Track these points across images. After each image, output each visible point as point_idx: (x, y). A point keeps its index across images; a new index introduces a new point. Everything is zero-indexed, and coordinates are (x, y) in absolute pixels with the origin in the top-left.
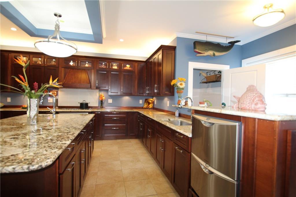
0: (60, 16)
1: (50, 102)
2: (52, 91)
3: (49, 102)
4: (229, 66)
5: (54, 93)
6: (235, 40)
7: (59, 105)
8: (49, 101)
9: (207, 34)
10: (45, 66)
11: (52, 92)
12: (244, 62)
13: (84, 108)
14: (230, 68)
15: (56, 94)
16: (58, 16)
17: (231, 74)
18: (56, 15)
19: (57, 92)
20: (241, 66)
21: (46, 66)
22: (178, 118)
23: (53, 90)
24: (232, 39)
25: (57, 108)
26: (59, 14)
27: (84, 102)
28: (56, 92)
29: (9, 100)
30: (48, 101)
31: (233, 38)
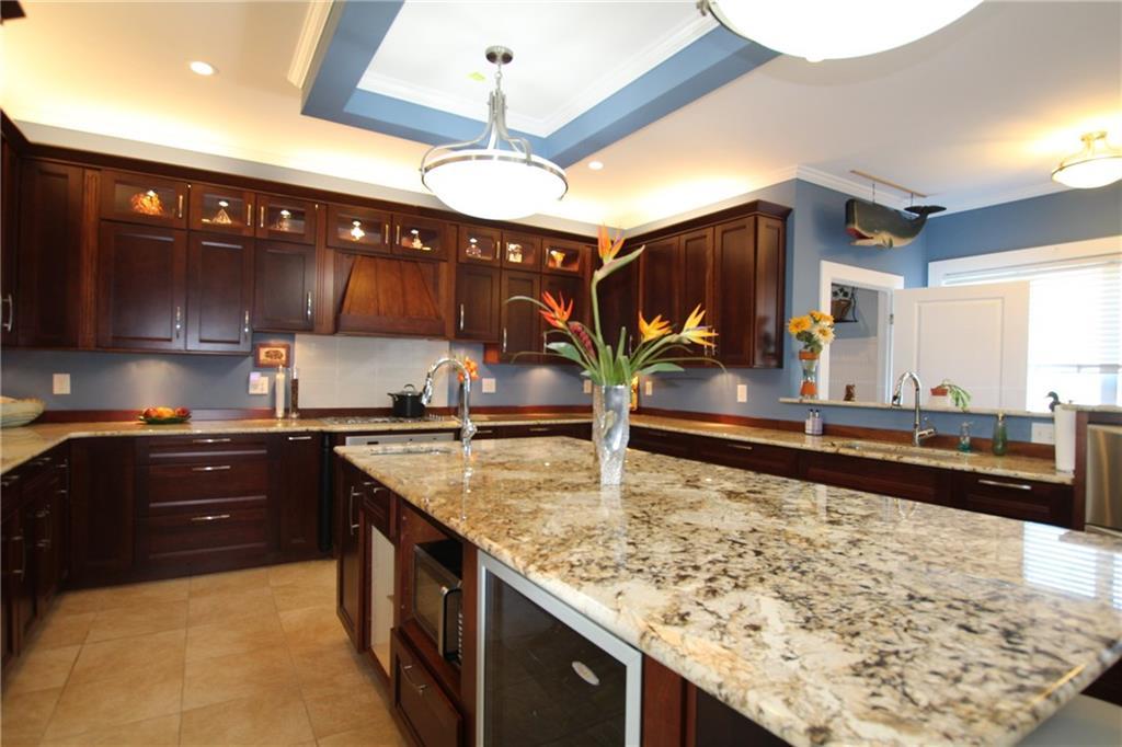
0: (507, 58)
1: (258, 391)
2: (269, 346)
3: (252, 391)
4: (901, 279)
5: (277, 355)
6: (928, 205)
7: (301, 405)
8: (256, 387)
9: (875, 181)
10: (258, 236)
11: (267, 349)
12: (935, 268)
13: (409, 414)
14: (905, 287)
15: (284, 358)
16: (499, 58)
17: (916, 305)
18: (491, 57)
19: (289, 349)
20: (925, 284)
21: (260, 239)
22: (820, 438)
23: (272, 342)
24: (921, 199)
25: (294, 416)
26: (503, 51)
27: (410, 389)
28: (283, 351)
29: (62, 384)
30: (248, 389)
31: (924, 196)
